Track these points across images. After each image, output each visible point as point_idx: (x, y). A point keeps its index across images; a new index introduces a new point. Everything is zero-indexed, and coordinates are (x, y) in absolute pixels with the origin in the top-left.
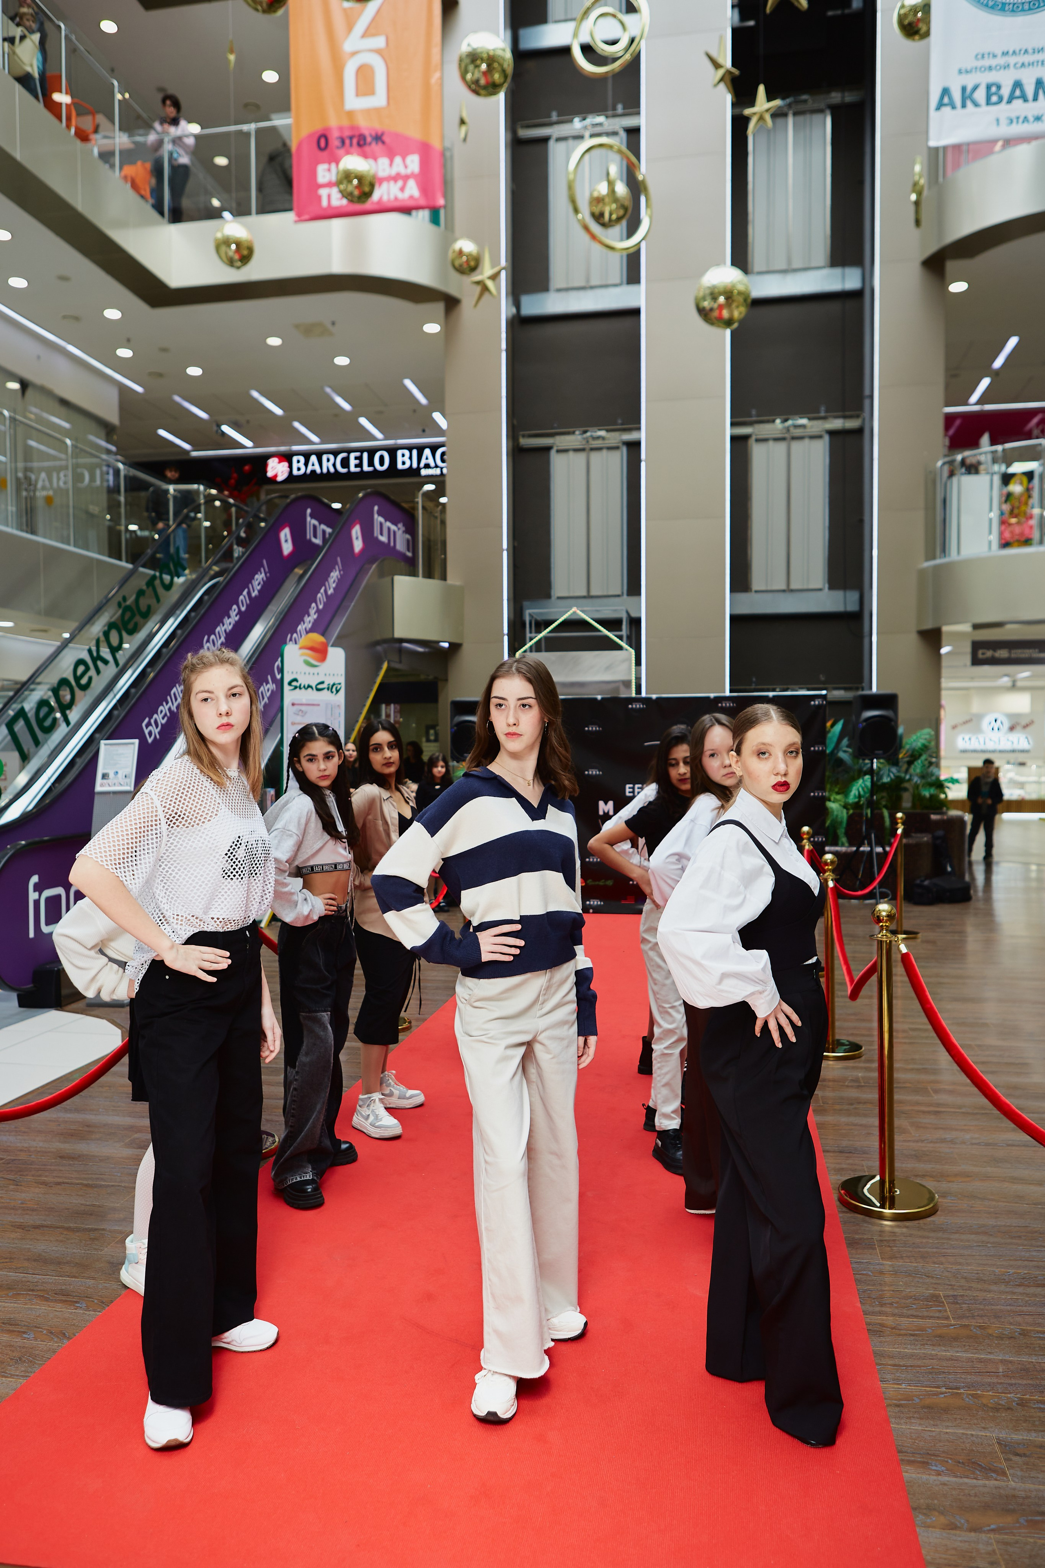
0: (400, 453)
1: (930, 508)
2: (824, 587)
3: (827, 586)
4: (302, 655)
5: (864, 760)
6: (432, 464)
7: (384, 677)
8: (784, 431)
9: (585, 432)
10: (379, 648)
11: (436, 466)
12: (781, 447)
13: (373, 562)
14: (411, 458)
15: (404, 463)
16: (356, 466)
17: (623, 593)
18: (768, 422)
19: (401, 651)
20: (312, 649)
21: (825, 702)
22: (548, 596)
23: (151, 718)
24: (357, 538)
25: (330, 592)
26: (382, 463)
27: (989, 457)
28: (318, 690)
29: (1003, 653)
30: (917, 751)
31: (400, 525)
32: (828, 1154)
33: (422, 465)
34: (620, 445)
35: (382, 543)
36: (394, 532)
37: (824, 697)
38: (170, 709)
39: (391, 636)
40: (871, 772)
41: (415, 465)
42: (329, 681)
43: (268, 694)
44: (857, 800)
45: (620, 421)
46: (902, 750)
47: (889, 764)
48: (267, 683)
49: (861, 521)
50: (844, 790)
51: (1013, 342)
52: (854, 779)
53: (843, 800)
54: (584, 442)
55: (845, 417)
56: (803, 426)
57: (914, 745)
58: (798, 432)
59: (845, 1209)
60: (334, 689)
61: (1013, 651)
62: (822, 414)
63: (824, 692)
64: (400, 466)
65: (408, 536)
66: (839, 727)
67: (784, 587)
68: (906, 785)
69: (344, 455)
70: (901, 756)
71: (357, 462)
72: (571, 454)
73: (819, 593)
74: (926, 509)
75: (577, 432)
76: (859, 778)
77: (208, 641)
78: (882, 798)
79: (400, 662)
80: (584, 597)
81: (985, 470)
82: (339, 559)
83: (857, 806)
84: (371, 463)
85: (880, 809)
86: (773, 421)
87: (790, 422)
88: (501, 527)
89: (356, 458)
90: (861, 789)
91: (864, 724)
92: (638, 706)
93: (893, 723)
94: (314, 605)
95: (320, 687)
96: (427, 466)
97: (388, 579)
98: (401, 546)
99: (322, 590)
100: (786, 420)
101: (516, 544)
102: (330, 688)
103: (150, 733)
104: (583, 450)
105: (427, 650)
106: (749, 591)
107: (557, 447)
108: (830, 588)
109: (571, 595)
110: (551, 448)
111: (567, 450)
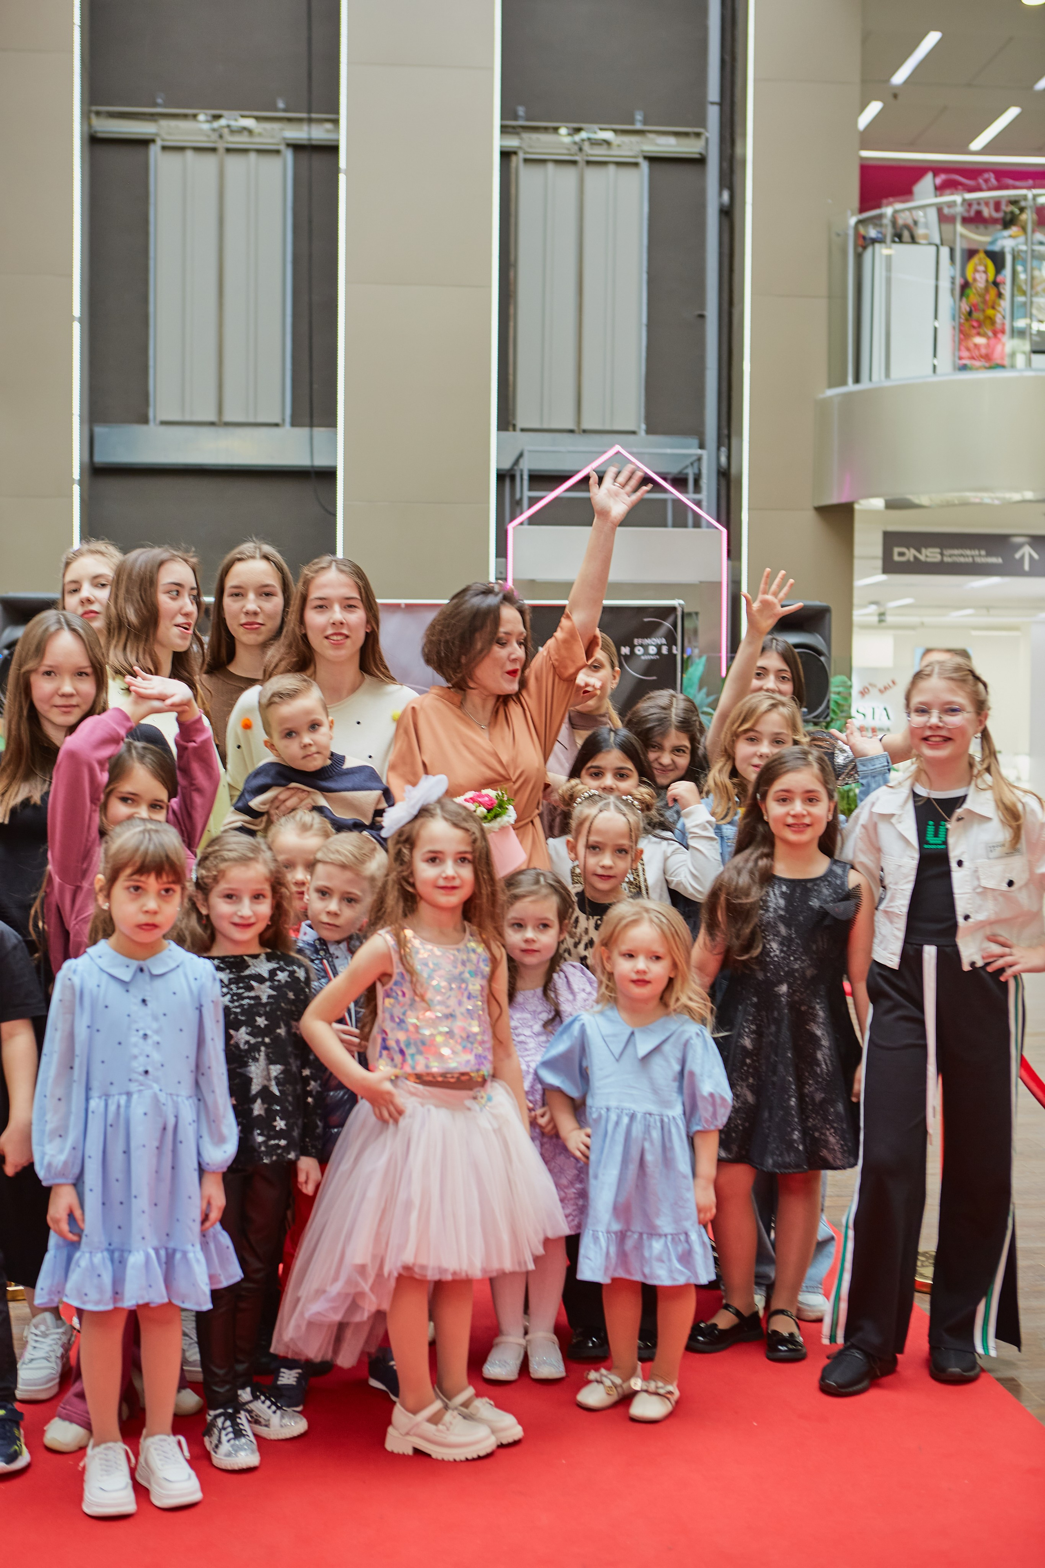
1: (835, 297)
2: (640, 428)
3: (643, 426)
8: (575, 148)
9: (217, 117)
12: (569, 175)
17: (284, 421)
18: (546, 129)
22: (144, 420)
27: (933, 214)
29: (931, 555)
34: (282, 147)
45: (281, 105)
49: (702, 316)
51: (933, 38)
54: (214, 137)
55: (676, 134)
56: (607, 143)
58: (598, 153)
61: (947, 552)
62: (638, 126)
66: (698, 669)
67: (571, 425)
72: (190, 155)
73: (630, 438)
74: (830, 297)
75: (201, 117)
80: (212, 424)
81: (926, 237)
86: (556, 130)
87: (583, 135)
100: (578, 130)
104: (214, 150)
106: (511, 428)
107: (163, 140)
108: (649, 431)
109: (188, 418)
110: (153, 141)
111: (181, 149)
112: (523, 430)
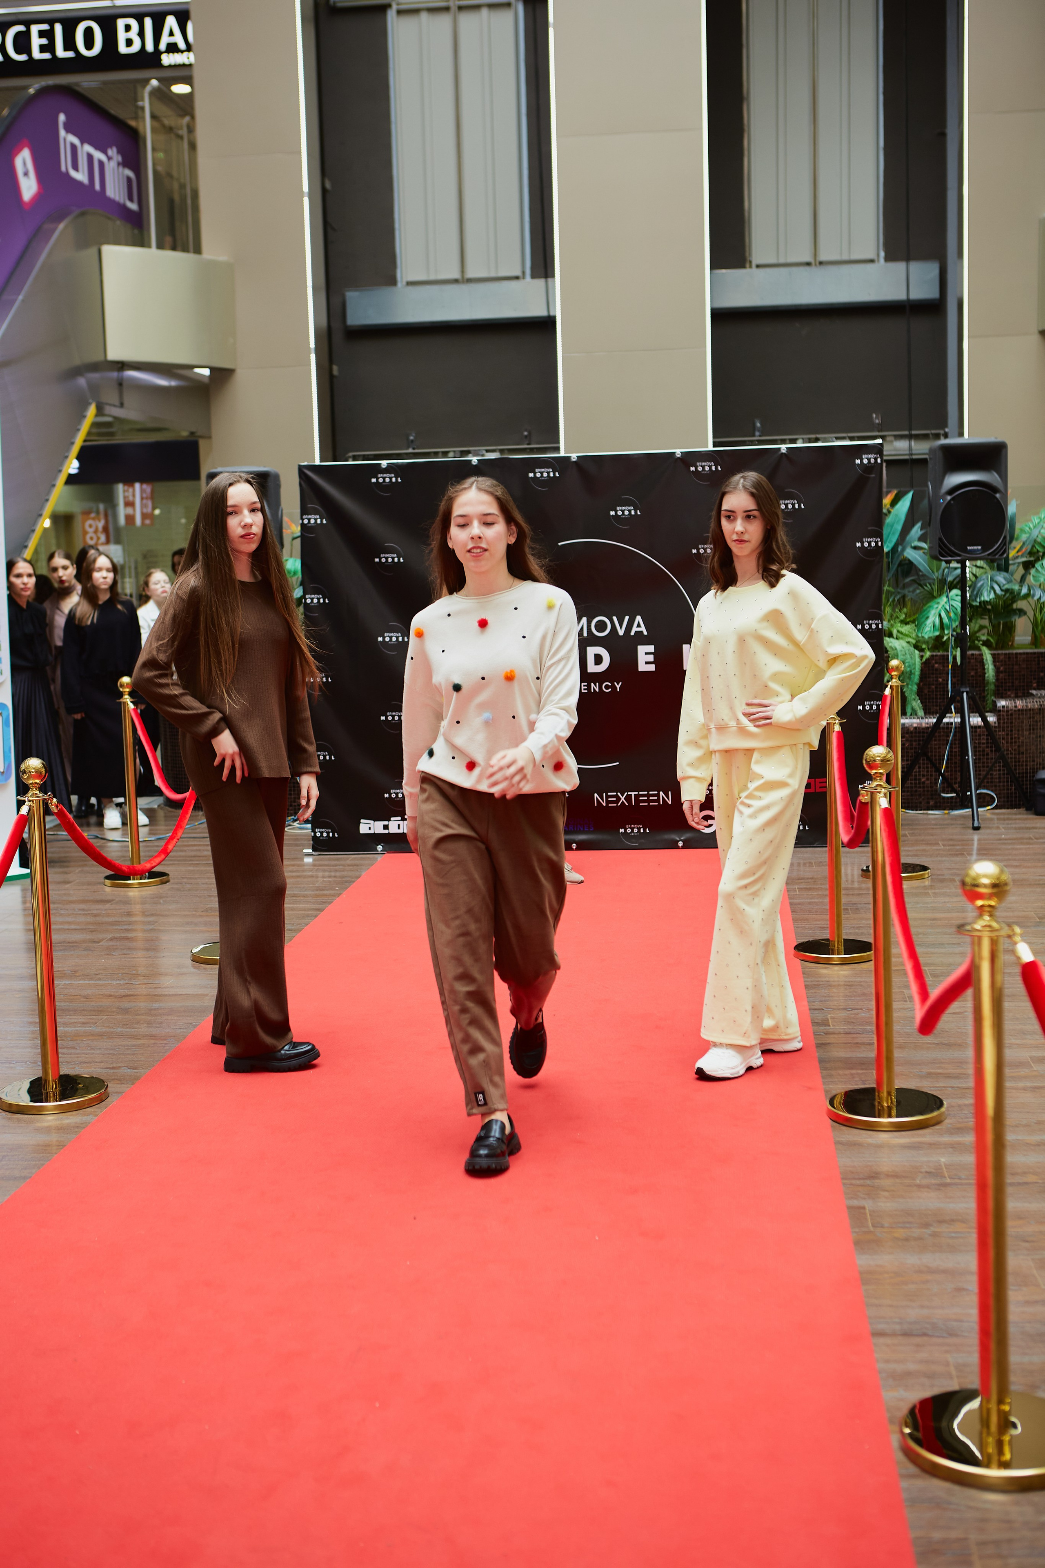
0: (121, 23)
2: (878, 255)
3: (882, 254)
5: (948, 562)
6: (182, 45)
7: (89, 433)
10: (82, 381)
11: (189, 48)
13: (60, 219)
14: (141, 34)
15: (129, 43)
16: (43, 49)
17: (524, 273)
19: (120, 384)
21: (879, 461)
22: (392, 281)
24: (26, 174)
26: (89, 44)
30: (1040, 544)
31: (113, 152)
32: (881, 1340)
33: (162, 46)
34: (513, 1)
35: (79, 183)
37: (879, 450)
39: (101, 358)
40: (961, 583)
41: (150, 47)
44: (937, 633)
46: (1014, 543)
47: (992, 568)
49: (943, 135)
50: (915, 618)
52: (931, 597)
53: (914, 635)
57: (1035, 533)
59: (912, 1469)
63: (879, 441)
64: (123, 49)
65: (129, 173)
66: (905, 504)
67: (808, 258)
68: (1020, 604)
69: (21, 28)
70: (1012, 553)
71: (44, 41)
72: (424, 16)
73: (869, 266)
76: (940, 595)
78: (982, 627)
79: (122, 405)
80: (456, 281)
83: (938, 643)
84: (70, 44)
85: (979, 649)
88: (299, 153)
89: (42, 34)
90: (943, 615)
91: (949, 498)
92: (544, 473)
93: (998, 495)
96: (172, 48)
97: (93, 251)
98: (115, 190)
101: (328, 185)
104: (447, 9)
105: (173, 383)
106: (748, 265)
107: (398, 4)
108: (887, 259)
109: (432, 277)
110: (389, 6)
111: (415, 11)
112: (758, 266)
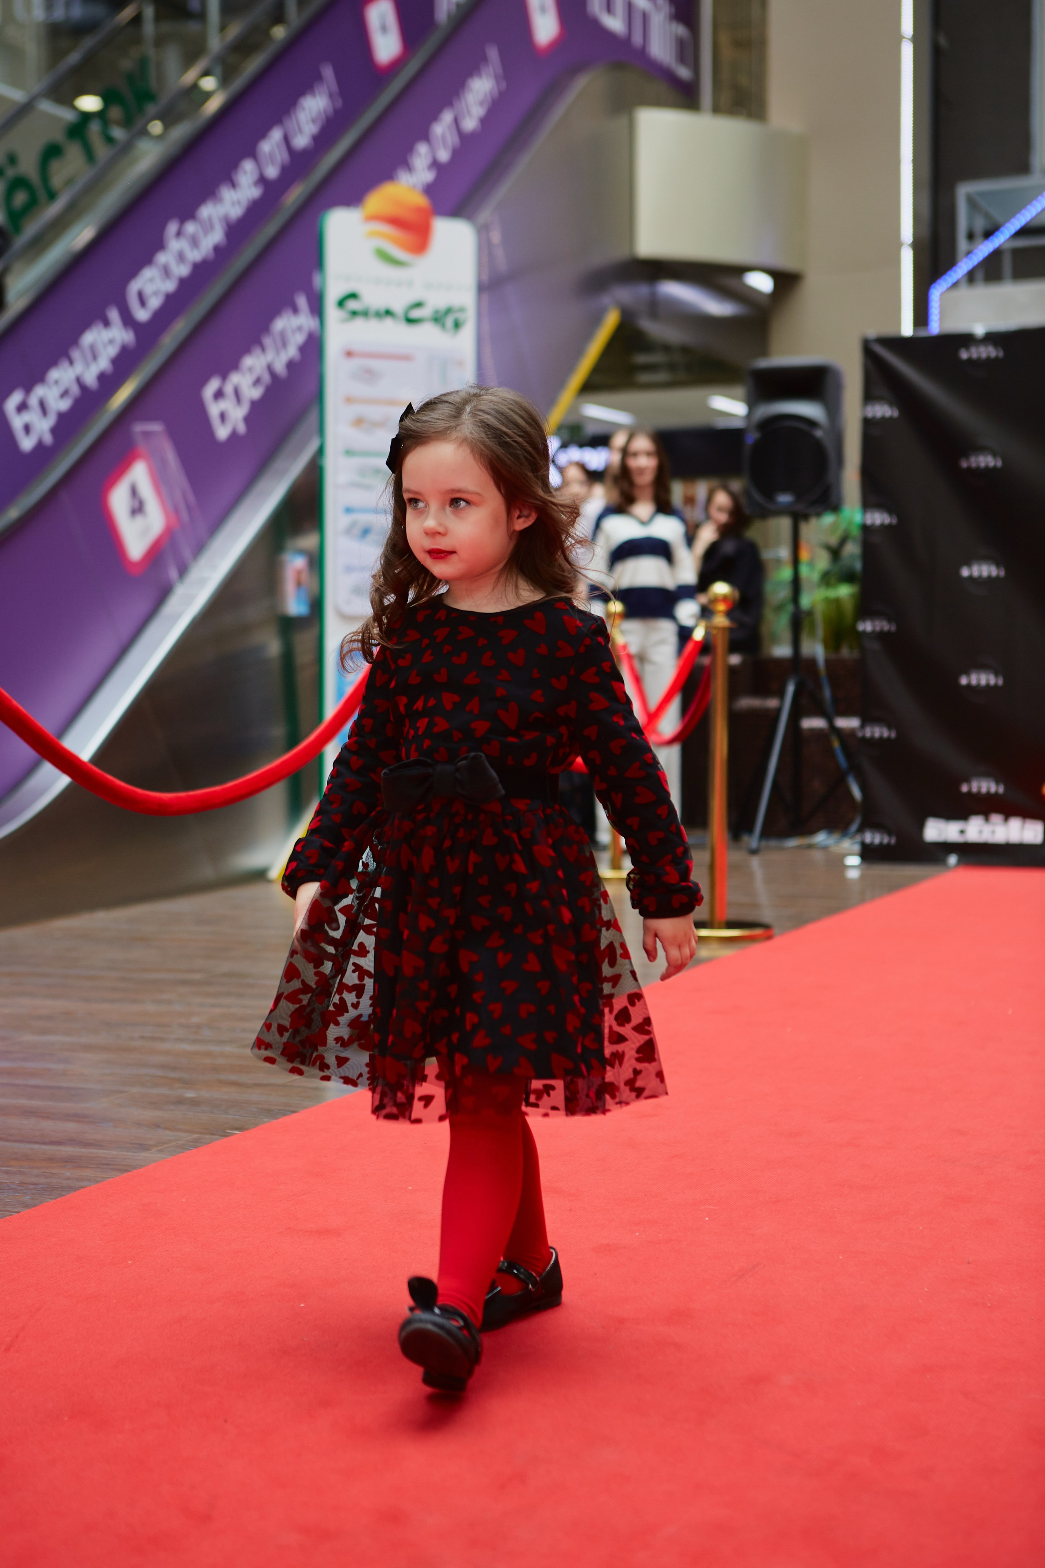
4: (373, 234)
13: (585, 74)
19: (657, 301)
20: (395, 221)
23: (28, 390)
25: (470, 124)
28: (410, 321)
35: (613, 34)
36: (645, 17)
38: (79, 381)
39: (629, 255)
42: (436, 301)
43: (300, 339)
48: (295, 310)
60: (449, 322)
77: (179, 234)
82: (493, 53)
94: (422, 149)
95: (415, 314)
97: (624, 118)
98: (661, 49)
99: (447, 117)
102: (438, 318)
103: (27, 429)
